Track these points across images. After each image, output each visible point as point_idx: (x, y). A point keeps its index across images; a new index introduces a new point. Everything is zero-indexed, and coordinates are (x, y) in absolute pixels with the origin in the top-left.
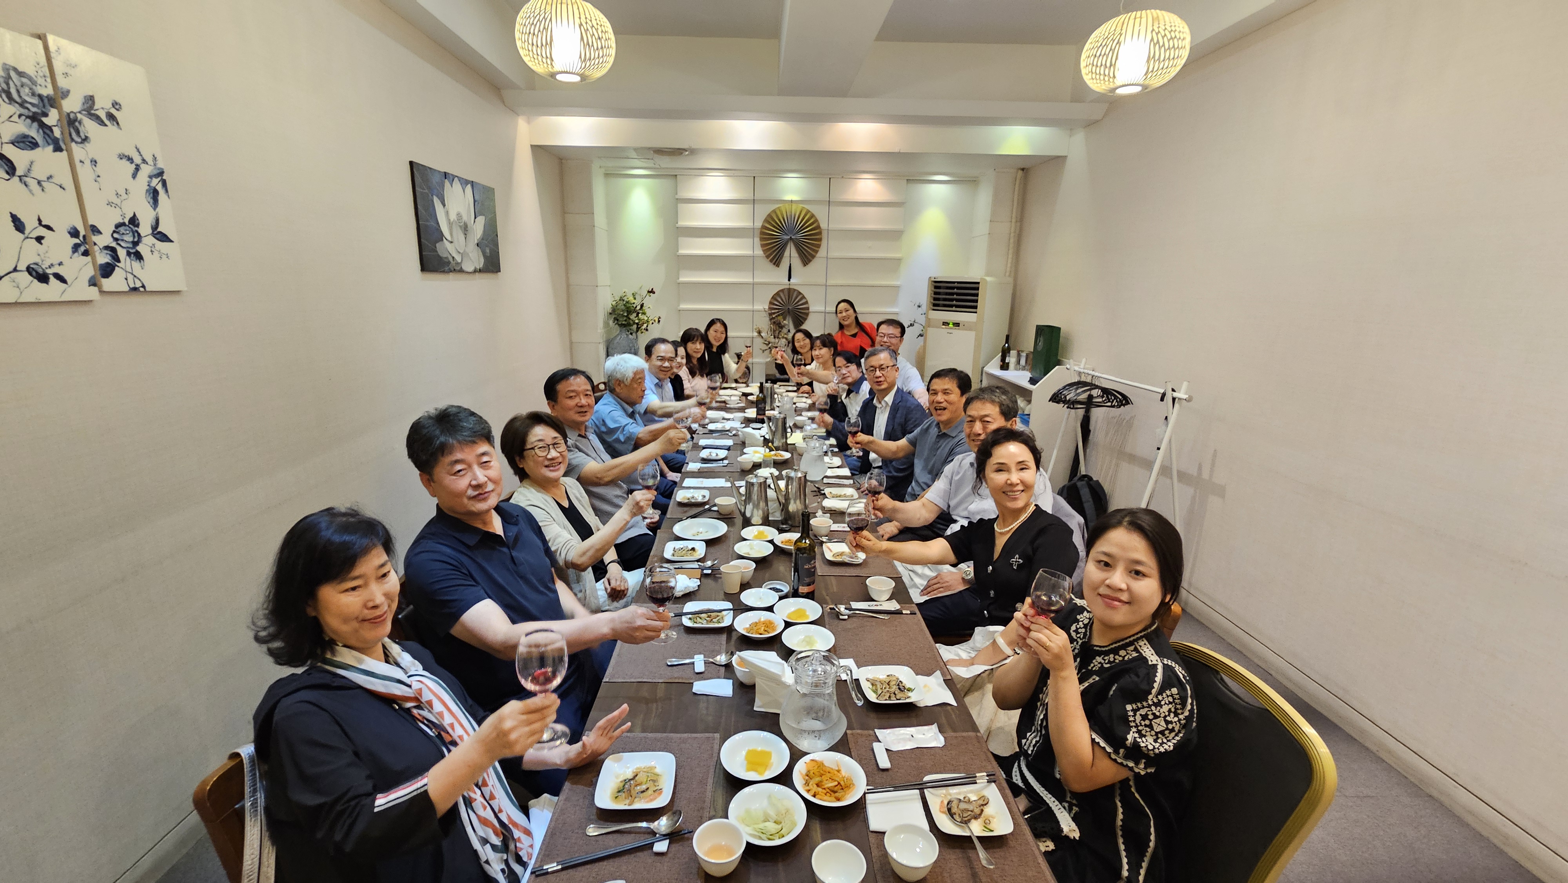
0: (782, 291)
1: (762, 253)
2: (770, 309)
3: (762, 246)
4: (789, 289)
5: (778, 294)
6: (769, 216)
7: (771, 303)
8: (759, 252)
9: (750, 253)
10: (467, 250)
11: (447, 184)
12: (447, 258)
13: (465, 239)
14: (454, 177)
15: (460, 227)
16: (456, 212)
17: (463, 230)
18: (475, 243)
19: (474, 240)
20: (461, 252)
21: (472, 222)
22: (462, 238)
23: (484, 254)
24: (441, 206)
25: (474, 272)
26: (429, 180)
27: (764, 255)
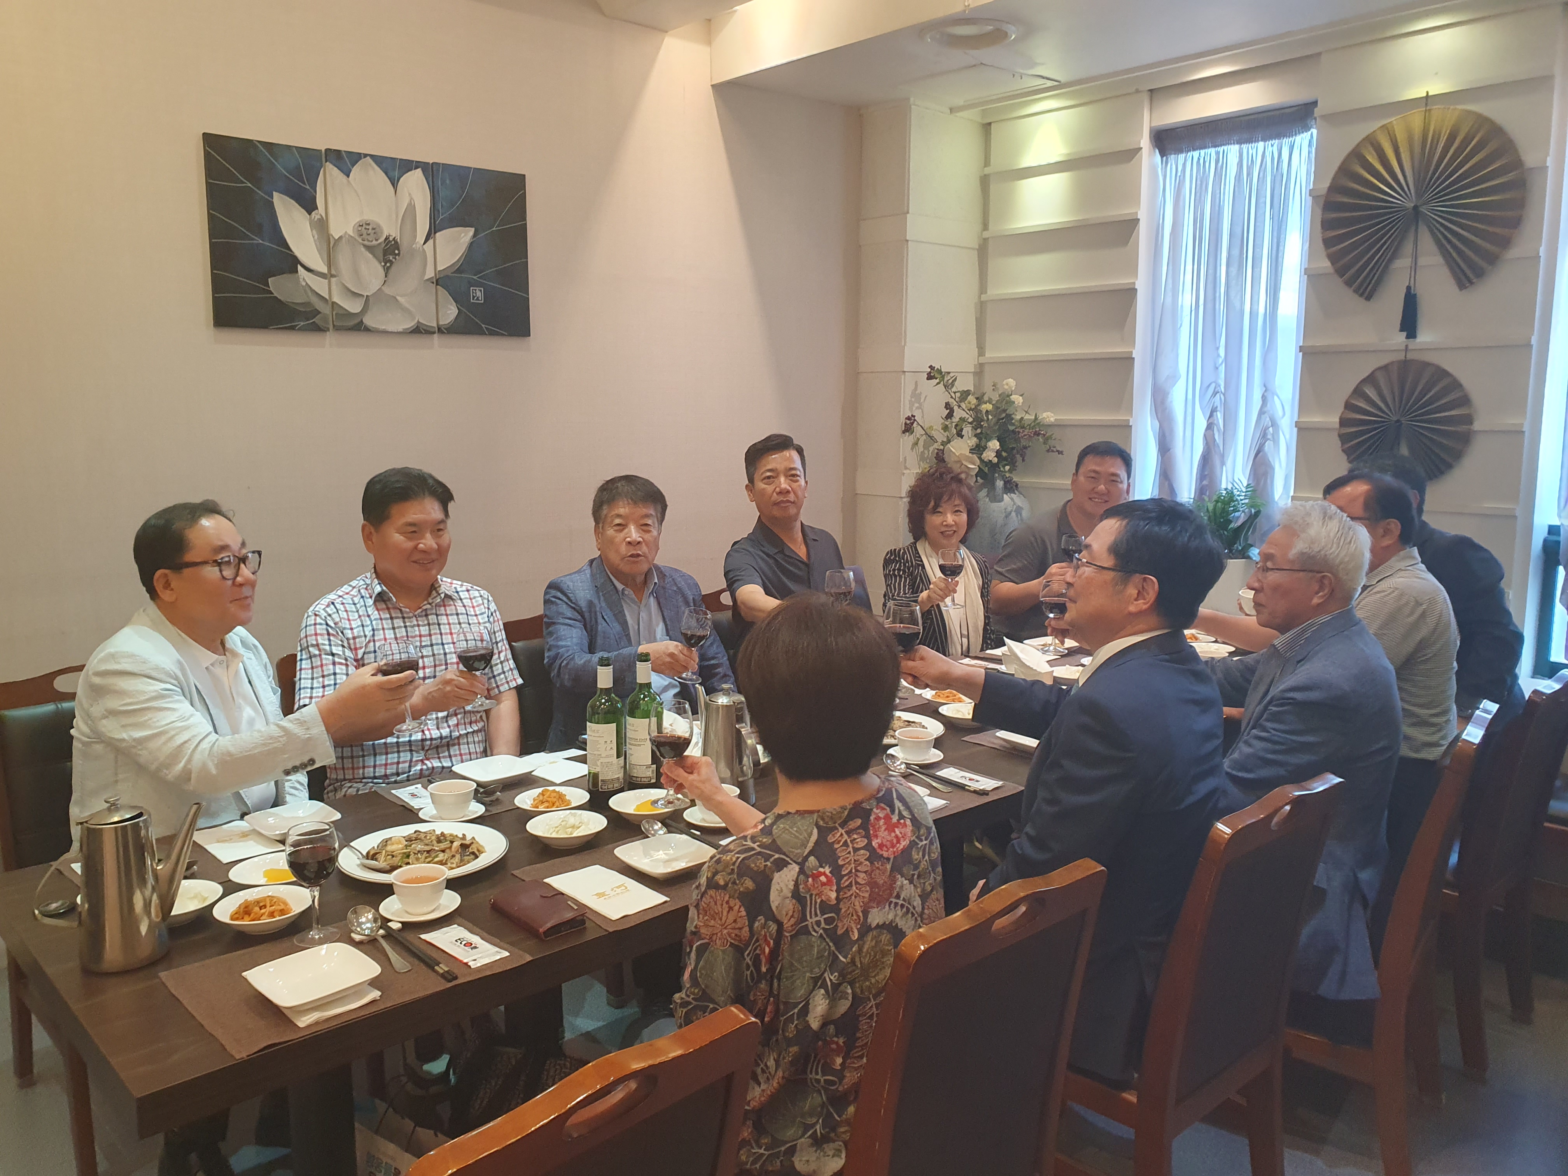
0: (1385, 368)
2: (1343, 422)
3: (1327, 242)
4: (1405, 365)
5: (1370, 379)
6: (1356, 155)
7: (1348, 406)
8: (1318, 261)
10: (387, 290)
11: (331, 171)
12: (308, 304)
13: (387, 271)
14: (356, 158)
15: (369, 248)
16: (355, 219)
17: (380, 255)
18: (426, 277)
19: (424, 272)
20: (365, 294)
21: (421, 238)
22: (371, 268)
23: (459, 298)
24: (298, 211)
25: (418, 331)
26: (259, 164)
27: (1332, 271)
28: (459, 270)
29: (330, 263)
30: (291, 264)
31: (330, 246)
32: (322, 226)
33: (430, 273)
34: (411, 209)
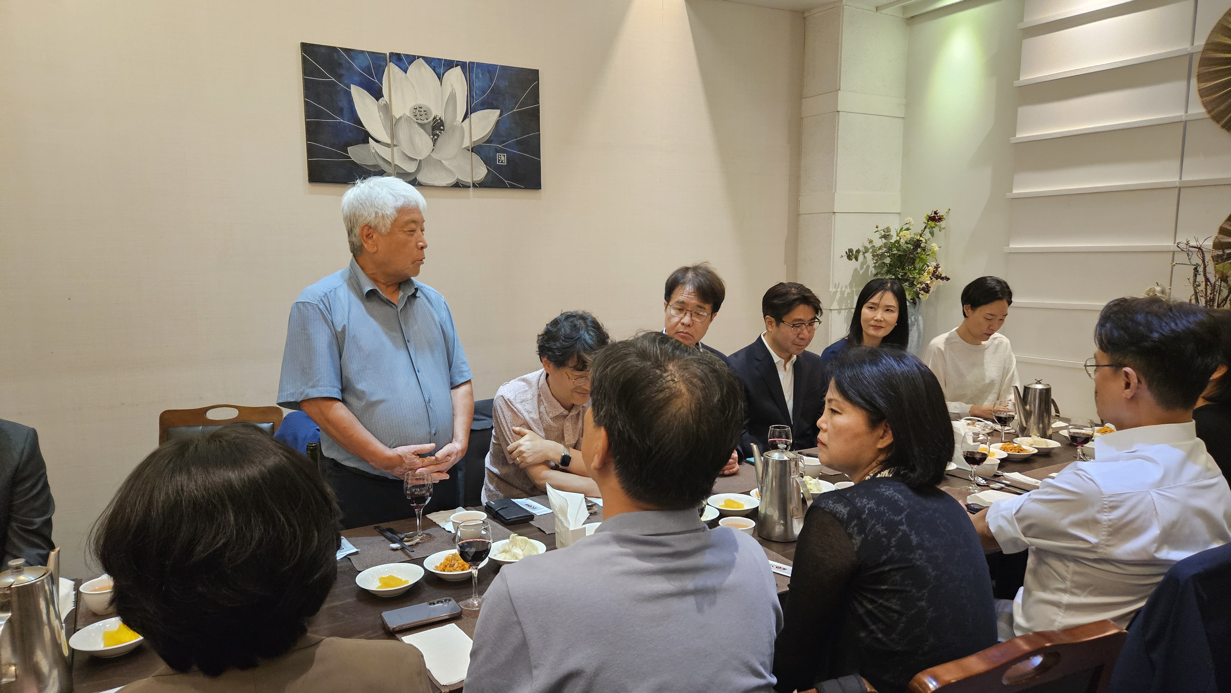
1: (1202, 110)
2: (1219, 245)
3: (1203, 93)
8: (1198, 109)
9: (1178, 114)
10: (434, 156)
11: (393, 69)
12: (377, 166)
13: (435, 142)
14: (412, 59)
15: (422, 126)
16: (411, 104)
17: (430, 130)
18: (463, 147)
19: (462, 143)
20: (419, 159)
21: (460, 117)
22: (423, 140)
23: (488, 161)
24: (369, 99)
25: (457, 185)
26: (340, 64)
27: (1207, 116)
28: (489, 141)
29: (393, 136)
30: (364, 137)
31: (392, 124)
32: (387, 109)
33: (467, 143)
34: (452, 95)
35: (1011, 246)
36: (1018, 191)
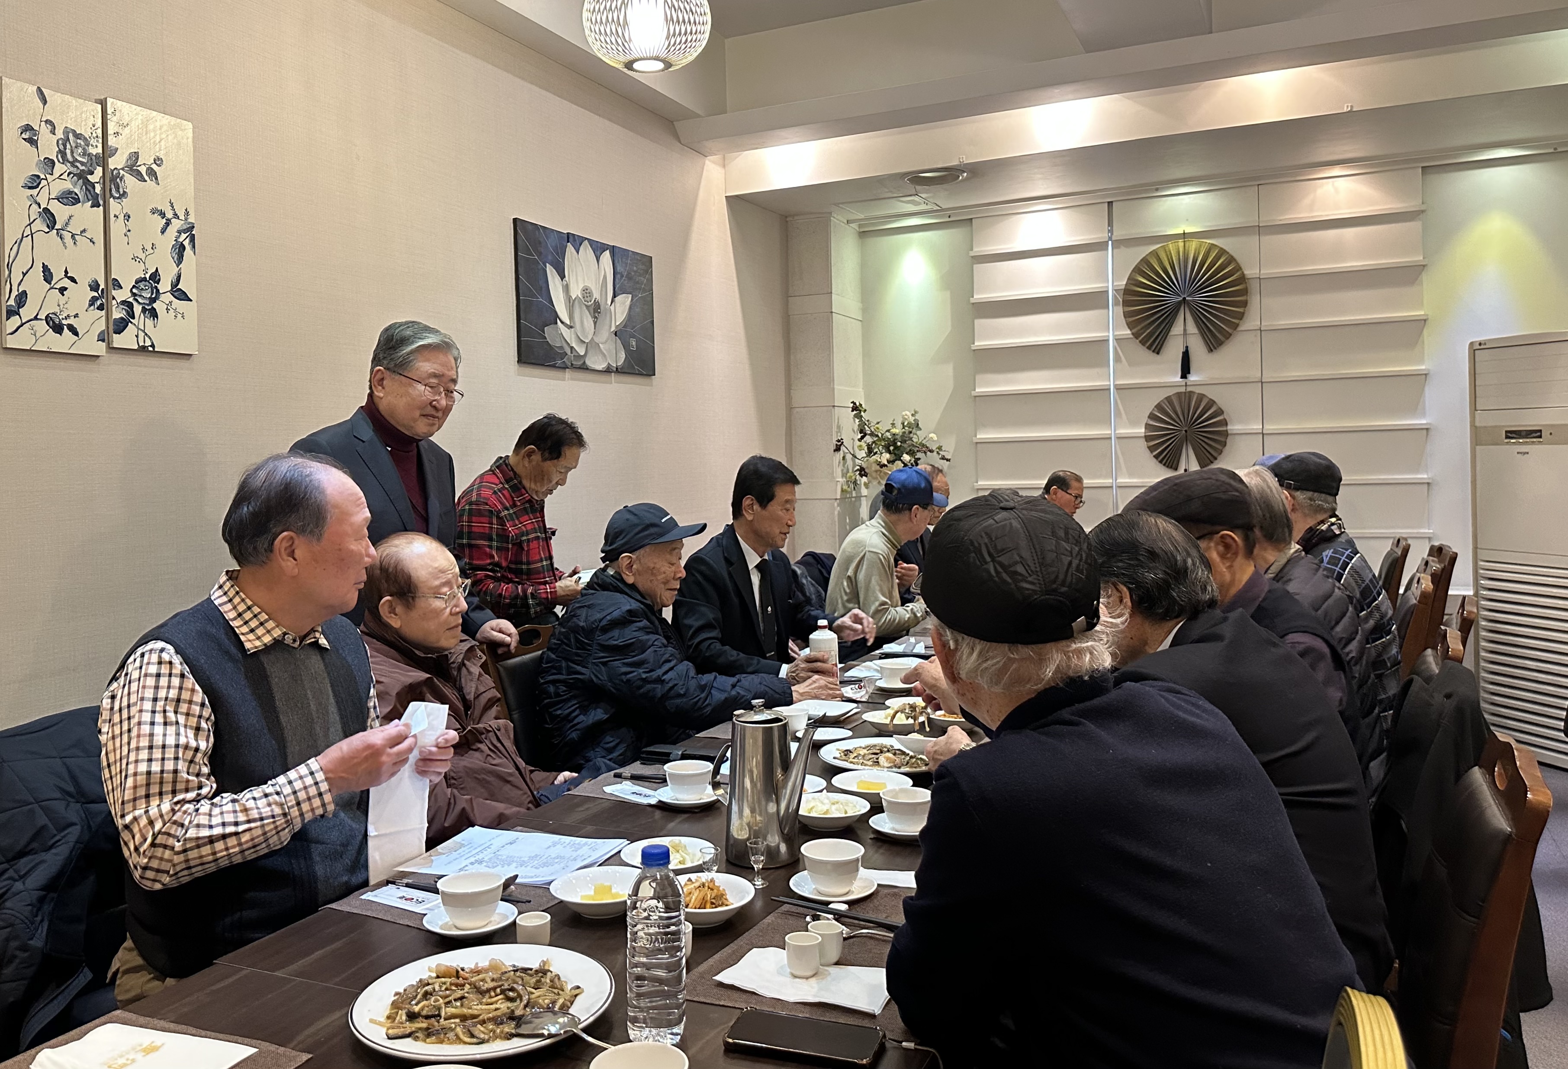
0: (1171, 399)
1: (1130, 334)
2: (1150, 431)
3: (1127, 316)
4: (1185, 394)
5: (1162, 406)
6: (1145, 263)
8: (1125, 333)
9: (1107, 333)
10: (596, 340)
11: (570, 248)
12: (561, 348)
13: (595, 323)
14: (583, 239)
15: (587, 307)
16: (581, 286)
17: (592, 311)
19: (611, 327)
20: (587, 341)
21: (609, 302)
22: (589, 322)
23: (626, 346)
24: (558, 278)
25: (608, 371)
26: (540, 243)
27: (1131, 336)
28: (625, 326)
29: (571, 317)
30: (555, 318)
31: (571, 303)
32: (566, 288)
33: (613, 329)
34: (605, 277)
35: (978, 437)
36: (980, 390)
